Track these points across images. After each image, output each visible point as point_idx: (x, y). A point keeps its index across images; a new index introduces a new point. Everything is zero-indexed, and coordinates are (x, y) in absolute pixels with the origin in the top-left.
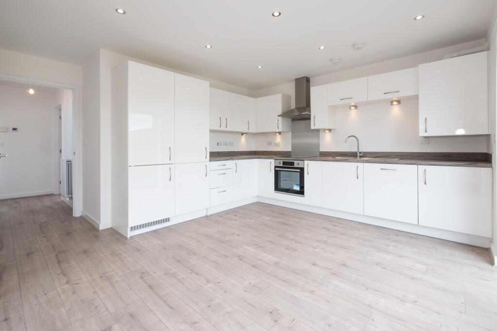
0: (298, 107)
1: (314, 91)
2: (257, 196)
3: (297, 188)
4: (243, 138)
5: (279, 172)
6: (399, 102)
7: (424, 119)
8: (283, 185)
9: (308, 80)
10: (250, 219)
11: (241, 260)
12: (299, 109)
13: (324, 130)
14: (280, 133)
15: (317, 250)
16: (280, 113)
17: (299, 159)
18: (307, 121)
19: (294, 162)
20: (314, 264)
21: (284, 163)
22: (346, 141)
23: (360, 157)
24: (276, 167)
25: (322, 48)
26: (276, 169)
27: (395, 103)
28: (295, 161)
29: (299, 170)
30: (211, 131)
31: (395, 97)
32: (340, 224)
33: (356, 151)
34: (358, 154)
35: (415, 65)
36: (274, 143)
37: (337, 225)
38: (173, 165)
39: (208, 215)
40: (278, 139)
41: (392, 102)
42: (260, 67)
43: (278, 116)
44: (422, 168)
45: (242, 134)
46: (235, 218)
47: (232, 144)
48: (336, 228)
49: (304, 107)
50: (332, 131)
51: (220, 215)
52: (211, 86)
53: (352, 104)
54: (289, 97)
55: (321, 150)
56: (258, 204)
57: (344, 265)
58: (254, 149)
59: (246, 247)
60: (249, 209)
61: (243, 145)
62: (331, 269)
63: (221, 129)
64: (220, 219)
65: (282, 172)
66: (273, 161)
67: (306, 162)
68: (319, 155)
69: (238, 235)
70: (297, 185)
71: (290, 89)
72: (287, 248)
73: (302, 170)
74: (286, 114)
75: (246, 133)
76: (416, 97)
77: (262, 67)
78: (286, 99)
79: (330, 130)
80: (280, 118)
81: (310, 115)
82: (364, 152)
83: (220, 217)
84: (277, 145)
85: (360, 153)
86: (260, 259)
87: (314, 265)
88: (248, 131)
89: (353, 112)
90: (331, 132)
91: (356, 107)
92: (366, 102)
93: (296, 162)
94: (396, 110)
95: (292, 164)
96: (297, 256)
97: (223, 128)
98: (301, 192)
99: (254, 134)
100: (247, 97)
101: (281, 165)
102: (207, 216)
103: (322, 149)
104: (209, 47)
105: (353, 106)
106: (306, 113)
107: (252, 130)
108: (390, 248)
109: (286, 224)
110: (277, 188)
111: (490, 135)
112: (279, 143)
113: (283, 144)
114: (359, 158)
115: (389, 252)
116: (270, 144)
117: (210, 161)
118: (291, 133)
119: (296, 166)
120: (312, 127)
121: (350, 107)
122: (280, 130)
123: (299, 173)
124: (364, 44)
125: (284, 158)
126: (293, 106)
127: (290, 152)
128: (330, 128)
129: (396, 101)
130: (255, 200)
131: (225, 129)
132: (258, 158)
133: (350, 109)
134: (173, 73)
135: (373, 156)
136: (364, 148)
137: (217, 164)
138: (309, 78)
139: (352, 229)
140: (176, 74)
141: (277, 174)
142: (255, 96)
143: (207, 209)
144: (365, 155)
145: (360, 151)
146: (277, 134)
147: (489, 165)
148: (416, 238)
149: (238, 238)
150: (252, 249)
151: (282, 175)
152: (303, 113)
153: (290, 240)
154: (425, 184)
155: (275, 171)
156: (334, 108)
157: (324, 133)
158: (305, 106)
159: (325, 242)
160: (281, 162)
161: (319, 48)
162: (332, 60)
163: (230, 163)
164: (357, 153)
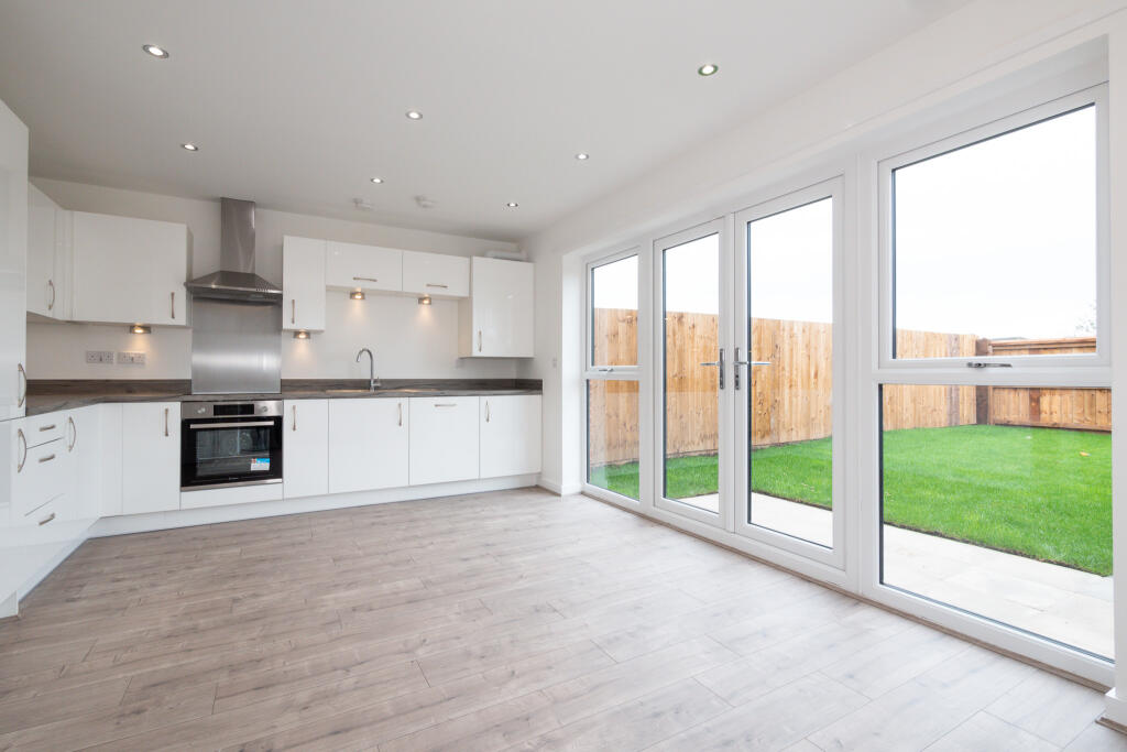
0: (227, 269)
5: (199, 434)
6: (432, 301)
14: (148, 328)
21: (219, 410)
23: (376, 388)
24: (186, 421)
26: (189, 426)
27: (426, 302)
28: (256, 404)
29: (270, 424)
33: (368, 377)
34: (372, 385)
36: (121, 356)
40: (140, 344)
50: (312, 336)
66: (174, 405)
67: (288, 404)
70: (263, 458)
73: (277, 421)
76: (468, 299)
79: (308, 335)
81: (282, 297)
82: (382, 381)
85: (375, 381)
89: (357, 304)
91: (363, 295)
92: (397, 292)
94: (428, 311)
95: (249, 409)
98: (273, 473)
101: (211, 415)
105: (359, 293)
110: (193, 479)
112: (141, 356)
113: (157, 358)
114: (372, 391)
116: (101, 358)
117: (28, 413)
119: (258, 413)
120: (287, 324)
121: (355, 293)
127: (190, 381)
136: (384, 372)
145: (375, 378)
146: (137, 330)
154: (488, 421)
155: (184, 432)
157: (295, 340)
160: (210, 406)
164: (370, 381)
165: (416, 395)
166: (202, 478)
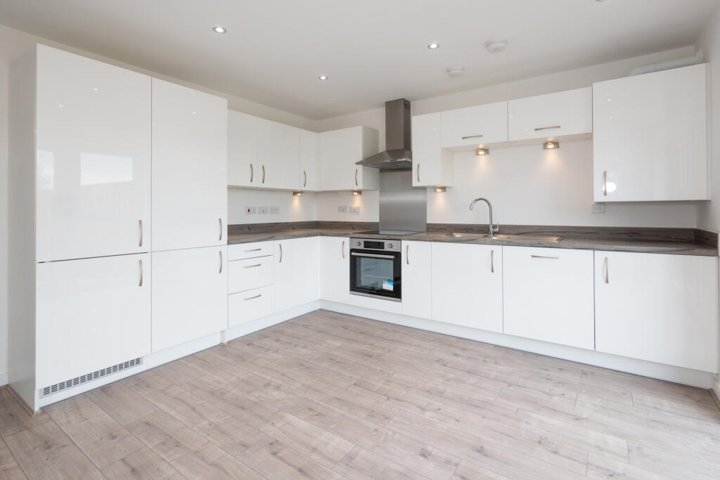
0: (389, 149)
1: (417, 123)
2: (320, 300)
3: (389, 286)
4: (296, 201)
5: (358, 258)
6: (556, 144)
7: (602, 173)
8: (365, 281)
9: (406, 105)
10: (305, 347)
11: (275, 454)
12: (392, 152)
13: (435, 188)
14: (360, 192)
15: (428, 415)
16: (360, 159)
17: (393, 237)
18: (406, 173)
19: (383, 243)
20: (425, 454)
21: (367, 244)
22: (471, 208)
23: (495, 233)
24: (352, 250)
25: (434, 46)
26: (353, 254)
27: (551, 146)
28: (385, 242)
29: (392, 257)
30: (231, 188)
31: (551, 135)
32: (464, 349)
33: (487, 222)
34: (491, 229)
35: (588, 84)
36: (351, 208)
37: (459, 352)
38: (149, 254)
39: (225, 342)
40: (357, 202)
41: (545, 145)
42: (323, 78)
43: (357, 163)
44: (600, 255)
45: (295, 193)
46: (276, 345)
47: (275, 210)
48: (459, 359)
49: (401, 150)
50: (447, 189)
51: (248, 340)
52: (230, 107)
53: (481, 147)
54: (376, 132)
55: (429, 221)
56: (321, 312)
57: (480, 450)
58: (315, 219)
59: (290, 417)
60: (304, 326)
61: (296, 211)
62: (457, 465)
63: (254, 185)
64: (247, 349)
65: (362, 259)
66: (347, 240)
67: (404, 243)
68: (425, 230)
69: (278, 388)
70: (389, 281)
71: (378, 120)
72: (372, 414)
73: (397, 256)
74: (369, 161)
75: (301, 192)
76: (588, 137)
77: (327, 78)
78: (370, 135)
79: (444, 189)
80: (360, 168)
81: (411, 163)
82: (500, 226)
83: (249, 345)
84: (355, 211)
85: (494, 227)
86: (314, 450)
87: (423, 455)
88: (303, 188)
89: (483, 159)
90: (445, 191)
91: (486, 151)
92: (505, 142)
93: (387, 243)
94: (552, 157)
95: (381, 245)
96: (391, 433)
97: (257, 183)
98: (396, 293)
99: (316, 193)
100: (302, 130)
101: (362, 247)
102: (222, 345)
103: (431, 219)
104: (220, 30)
105: (481, 149)
106: (404, 159)
107: (311, 187)
108: (556, 399)
109: (371, 356)
110: (355, 287)
111: (710, 201)
112: (358, 208)
113: (364, 210)
114: (492, 236)
115: (555, 410)
116: (343, 210)
117: (229, 243)
118: (378, 191)
119: (387, 249)
120: (415, 183)
121: (477, 150)
122: (360, 187)
123: (392, 262)
124: (506, 43)
125: (367, 236)
126: (382, 147)
127: (377, 223)
128: (444, 185)
129: (553, 143)
130: (317, 307)
131: (260, 185)
132: (322, 235)
133: (477, 154)
134: (150, 77)
135: (515, 233)
136: (501, 219)
137: (243, 249)
138: (409, 102)
139: (484, 361)
140: (154, 79)
141: (354, 262)
142: (318, 130)
143: (223, 332)
144: (503, 230)
145: (494, 223)
146: (355, 194)
147: (713, 251)
148: (593, 374)
149: (276, 394)
150: (300, 423)
151: (364, 264)
152: (399, 160)
153: (377, 392)
154: (607, 282)
155: (351, 256)
156: (450, 152)
157: (435, 193)
158: (402, 147)
159: (441, 394)
160: (362, 241)
161: (429, 47)
162: (448, 71)
163: (268, 246)
164: (489, 226)
165: (509, 244)
166: (358, 288)
